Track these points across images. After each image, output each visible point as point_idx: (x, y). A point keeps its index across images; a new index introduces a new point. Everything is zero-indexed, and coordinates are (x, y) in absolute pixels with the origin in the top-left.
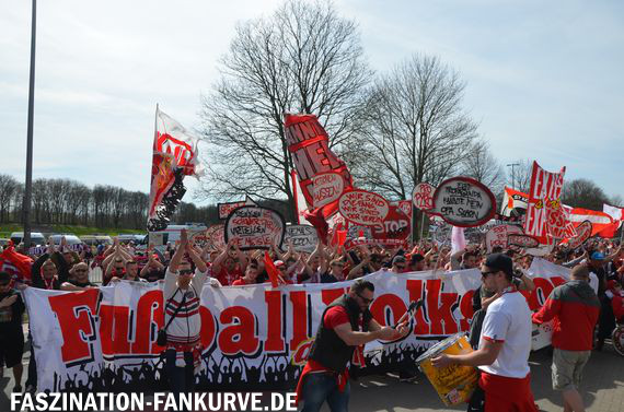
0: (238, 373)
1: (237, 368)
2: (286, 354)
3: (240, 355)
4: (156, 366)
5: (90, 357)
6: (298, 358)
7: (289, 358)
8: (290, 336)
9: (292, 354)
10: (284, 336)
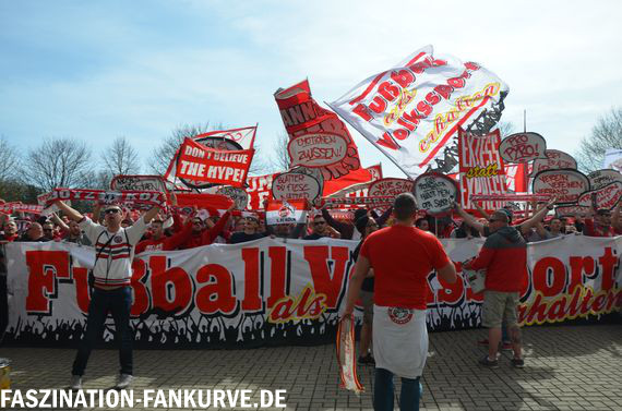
0: (216, 333)
1: (215, 327)
2: (264, 312)
3: (218, 314)
4: (136, 327)
5: (48, 312)
6: (275, 315)
7: (265, 316)
8: (267, 293)
9: (269, 311)
10: (262, 294)
